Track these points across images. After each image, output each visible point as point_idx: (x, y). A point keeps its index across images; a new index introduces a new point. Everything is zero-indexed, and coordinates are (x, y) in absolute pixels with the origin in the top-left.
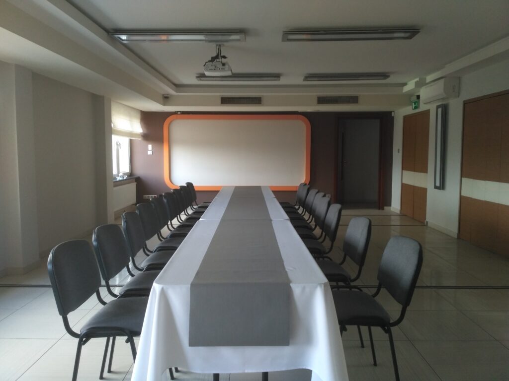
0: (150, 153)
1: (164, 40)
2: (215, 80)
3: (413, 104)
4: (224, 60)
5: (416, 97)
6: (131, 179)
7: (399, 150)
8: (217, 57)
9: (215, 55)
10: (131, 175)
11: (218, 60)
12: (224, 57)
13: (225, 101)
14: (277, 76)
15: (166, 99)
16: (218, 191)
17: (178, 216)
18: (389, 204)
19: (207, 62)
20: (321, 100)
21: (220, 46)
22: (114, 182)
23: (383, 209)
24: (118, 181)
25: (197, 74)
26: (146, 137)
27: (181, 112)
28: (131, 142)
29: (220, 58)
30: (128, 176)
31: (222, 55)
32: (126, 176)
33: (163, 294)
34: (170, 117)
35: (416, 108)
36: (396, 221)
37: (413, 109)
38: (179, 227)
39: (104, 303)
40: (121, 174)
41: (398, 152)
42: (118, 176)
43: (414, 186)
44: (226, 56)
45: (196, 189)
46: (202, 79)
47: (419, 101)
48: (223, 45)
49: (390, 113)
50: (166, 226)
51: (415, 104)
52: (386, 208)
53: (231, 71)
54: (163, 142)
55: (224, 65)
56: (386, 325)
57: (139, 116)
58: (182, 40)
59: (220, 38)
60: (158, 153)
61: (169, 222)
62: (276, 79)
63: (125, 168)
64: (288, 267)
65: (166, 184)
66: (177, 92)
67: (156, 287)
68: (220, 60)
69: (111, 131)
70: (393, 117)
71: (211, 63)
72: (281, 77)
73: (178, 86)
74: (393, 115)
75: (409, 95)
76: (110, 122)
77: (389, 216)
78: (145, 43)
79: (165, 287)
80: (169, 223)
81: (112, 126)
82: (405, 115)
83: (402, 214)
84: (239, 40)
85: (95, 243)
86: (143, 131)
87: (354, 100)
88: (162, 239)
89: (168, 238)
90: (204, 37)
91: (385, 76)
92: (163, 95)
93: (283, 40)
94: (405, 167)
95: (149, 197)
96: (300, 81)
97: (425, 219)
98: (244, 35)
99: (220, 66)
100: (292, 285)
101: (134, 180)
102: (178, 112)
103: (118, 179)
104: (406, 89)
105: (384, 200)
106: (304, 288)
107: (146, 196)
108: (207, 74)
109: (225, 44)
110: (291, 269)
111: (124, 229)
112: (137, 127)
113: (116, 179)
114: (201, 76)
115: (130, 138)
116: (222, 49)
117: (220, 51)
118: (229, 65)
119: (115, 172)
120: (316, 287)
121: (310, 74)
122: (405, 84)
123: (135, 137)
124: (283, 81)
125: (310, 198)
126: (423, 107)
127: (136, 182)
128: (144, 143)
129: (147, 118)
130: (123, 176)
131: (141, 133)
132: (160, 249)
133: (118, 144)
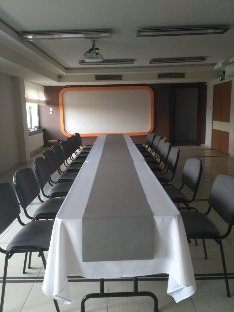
0: (51, 113)
1: (56, 38)
2: (91, 65)
3: (220, 77)
4: (97, 51)
5: (222, 72)
6: (40, 130)
7: (210, 107)
8: (92, 49)
9: (91, 47)
10: (39, 127)
11: (93, 51)
12: (98, 49)
13: (98, 78)
14: (132, 61)
15: (60, 78)
16: (96, 137)
17: (71, 156)
18: (204, 142)
19: (86, 53)
20: (161, 76)
21: (94, 41)
22: (29, 133)
23: (200, 145)
24: (32, 132)
25: (79, 60)
26: (48, 103)
27: (70, 86)
28: (39, 106)
29: (95, 49)
30: (38, 129)
31: (96, 47)
32: (37, 129)
33: (63, 226)
34: (63, 89)
35: (222, 79)
36: (208, 153)
37: (220, 81)
38: (72, 164)
39: (23, 224)
40: (33, 127)
41: (210, 109)
42: (32, 129)
43: (220, 131)
44: (99, 48)
45: (81, 136)
46: (83, 64)
47: (224, 75)
48: (97, 40)
49: (205, 83)
50: (63, 164)
51: (222, 77)
52: (202, 145)
53: (102, 58)
54: (59, 106)
55: (97, 54)
56: (218, 238)
57: (43, 89)
58: (69, 38)
59: (94, 35)
60: (56, 113)
61: (65, 160)
62: (131, 63)
63: (36, 123)
64: (150, 201)
65: (62, 133)
66: (67, 73)
67: (58, 221)
68: (95, 51)
69: (25, 100)
70: (207, 86)
71: (89, 53)
72: (135, 61)
73: (67, 69)
74: (206, 85)
75: (218, 71)
76: (24, 94)
77: (204, 150)
78: (45, 41)
79: (64, 221)
80: (65, 162)
81: (26, 96)
82: (215, 84)
83: (212, 149)
84: (107, 37)
85: (15, 183)
86: (46, 99)
87: (182, 75)
88: (60, 172)
89: (65, 173)
90: (84, 35)
91: (202, 59)
92: (58, 75)
93: (137, 36)
94: (214, 118)
95: (52, 141)
96: (147, 64)
97: (228, 152)
98: (111, 33)
99: (95, 55)
100: (155, 217)
101: (42, 131)
102: (68, 86)
103: (32, 130)
104: (216, 67)
105: (201, 140)
106: (163, 220)
107: (50, 141)
108: (86, 60)
109: (97, 39)
110: (152, 202)
111: (35, 170)
112: (42, 97)
113: (30, 131)
114: (82, 62)
115: (38, 104)
116: (96, 43)
117: (94, 45)
118: (101, 55)
119: (29, 126)
120: (172, 219)
121: (155, 59)
122: (215, 64)
123: (41, 103)
124: (136, 64)
125: (156, 142)
126: (227, 79)
127: (43, 132)
128: (47, 107)
129: (48, 90)
130: (34, 129)
131: (45, 100)
132: (60, 181)
133: (31, 108)
